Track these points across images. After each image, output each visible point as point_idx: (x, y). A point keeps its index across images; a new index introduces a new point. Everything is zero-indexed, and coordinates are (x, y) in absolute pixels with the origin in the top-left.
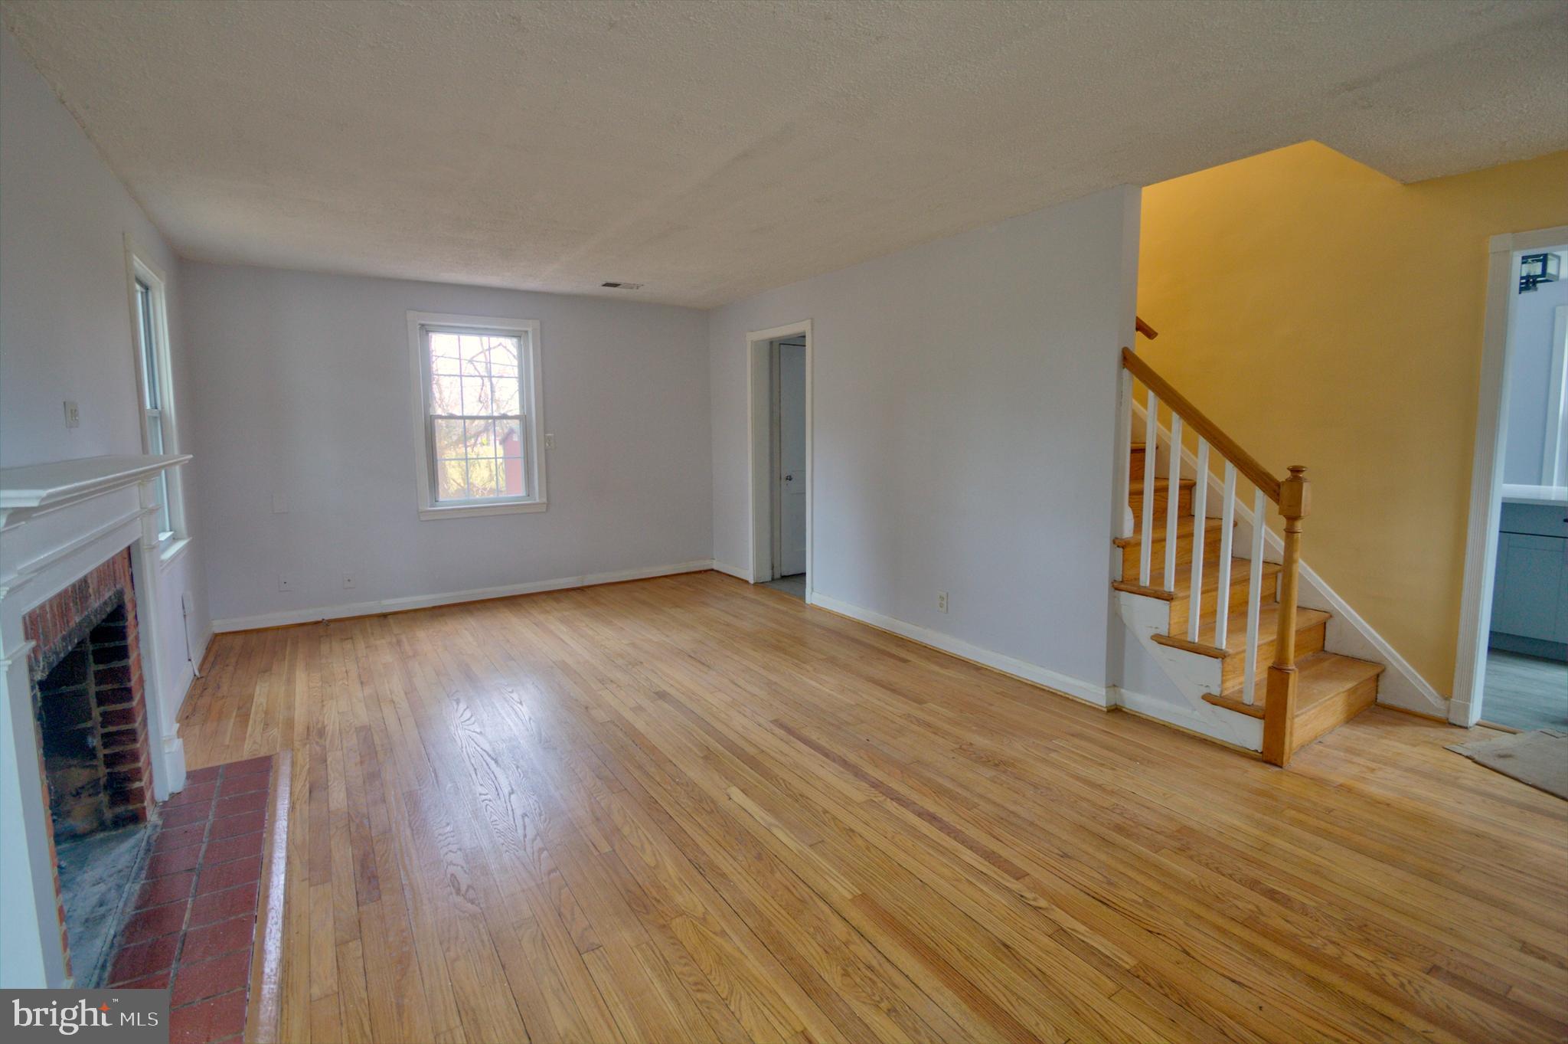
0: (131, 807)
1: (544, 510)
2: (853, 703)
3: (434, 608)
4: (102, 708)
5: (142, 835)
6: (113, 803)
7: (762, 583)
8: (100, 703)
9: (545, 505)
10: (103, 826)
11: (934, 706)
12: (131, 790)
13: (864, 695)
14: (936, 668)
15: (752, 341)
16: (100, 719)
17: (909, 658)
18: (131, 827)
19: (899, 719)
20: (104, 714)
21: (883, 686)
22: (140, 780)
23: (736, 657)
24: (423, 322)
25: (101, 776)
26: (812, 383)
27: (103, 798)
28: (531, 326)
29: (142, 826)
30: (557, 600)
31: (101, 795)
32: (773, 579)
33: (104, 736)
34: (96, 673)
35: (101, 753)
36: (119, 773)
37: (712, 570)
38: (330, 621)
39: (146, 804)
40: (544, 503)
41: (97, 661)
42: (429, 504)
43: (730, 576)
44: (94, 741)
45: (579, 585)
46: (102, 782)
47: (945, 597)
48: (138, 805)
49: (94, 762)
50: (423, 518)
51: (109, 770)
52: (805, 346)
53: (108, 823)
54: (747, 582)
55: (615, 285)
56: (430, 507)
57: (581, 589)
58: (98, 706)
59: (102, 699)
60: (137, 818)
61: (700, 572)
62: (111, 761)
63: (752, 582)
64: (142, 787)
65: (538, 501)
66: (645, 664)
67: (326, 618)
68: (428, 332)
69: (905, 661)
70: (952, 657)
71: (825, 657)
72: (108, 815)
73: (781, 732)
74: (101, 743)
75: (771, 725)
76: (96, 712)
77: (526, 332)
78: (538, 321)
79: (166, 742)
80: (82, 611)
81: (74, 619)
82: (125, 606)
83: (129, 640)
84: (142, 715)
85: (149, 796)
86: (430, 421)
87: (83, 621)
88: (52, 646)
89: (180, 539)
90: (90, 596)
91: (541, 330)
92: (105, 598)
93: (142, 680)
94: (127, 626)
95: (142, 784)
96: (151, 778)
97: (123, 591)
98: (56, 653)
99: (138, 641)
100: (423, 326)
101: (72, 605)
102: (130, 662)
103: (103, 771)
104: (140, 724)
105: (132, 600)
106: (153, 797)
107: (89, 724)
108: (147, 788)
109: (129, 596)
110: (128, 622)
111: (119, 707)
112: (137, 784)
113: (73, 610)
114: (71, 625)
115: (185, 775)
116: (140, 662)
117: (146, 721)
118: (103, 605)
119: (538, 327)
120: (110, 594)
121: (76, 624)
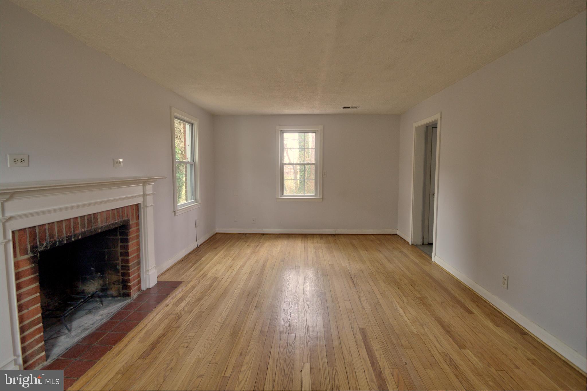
0: (127, 291)
1: (321, 201)
2: (415, 332)
3: (280, 234)
4: (122, 257)
5: (128, 301)
6: (123, 289)
7: (416, 245)
8: (121, 255)
9: (322, 199)
10: (120, 295)
11: (470, 353)
12: (127, 286)
13: (426, 330)
14: (490, 325)
15: (415, 127)
16: (121, 261)
17: (474, 312)
18: (127, 298)
19: (438, 354)
20: (122, 259)
21: (443, 327)
22: (130, 283)
23: (372, 284)
24: (281, 129)
25: (120, 279)
26: (440, 146)
27: (120, 286)
28: (319, 128)
29: (130, 298)
30: (322, 238)
31: (120, 285)
32: (423, 244)
33: (122, 266)
34: (121, 246)
35: (121, 272)
36: (125, 279)
37: (396, 234)
38: (246, 234)
39: (131, 291)
40: (321, 198)
41: (121, 242)
42: (280, 196)
43: (403, 239)
44: (119, 267)
45: (334, 233)
46: (121, 281)
47: (506, 279)
48: (129, 291)
49: (119, 274)
50: (277, 201)
51: (122, 278)
52: (437, 127)
53: (121, 294)
54: (408, 243)
55: (349, 108)
56: (280, 197)
57: (334, 235)
58: (121, 257)
59: (122, 254)
60: (128, 295)
61: (390, 235)
62: (123, 275)
63: (411, 244)
64: (130, 285)
65: (319, 197)
66: (328, 276)
67: (246, 232)
68: (283, 133)
69: (470, 312)
70: (508, 318)
71: (419, 296)
72: (122, 292)
73: (359, 337)
74: (121, 268)
75: (358, 330)
76: (120, 258)
77: (318, 130)
78: (322, 126)
79: (147, 271)
80: (88, 227)
81: (80, 230)
82: (130, 225)
83: (131, 236)
84: (136, 261)
85: (135, 288)
86: (282, 165)
87: (88, 231)
88: (56, 239)
89: (196, 202)
90: (98, 222)
91: (323, 129)
92: (112, 223)
93: (138, 250)
94: (130, 232)
95: (131, 284)
96: (139, 282)
97: (128, 221)
98: (59, 241)
99: (138, 236)
100: (281, 131)
101: (79, 225)
102: (129, 244)
103: (121, 277)
104: (133, 264)
105: (136, 223)
106: (139, 289)
107: (118, 262)
108: (134, 285)
109: (135, 221)
110: (131, 230)
111: (126, 258)
112: (129, 284)
113: (80, 227)
114: (76, 232)
115: (156, 282)
116: (138, 244)
117: (139, 263)
118: (110, 225)
119: (322, 128)
120: (116, 221)
121: (82, 232)
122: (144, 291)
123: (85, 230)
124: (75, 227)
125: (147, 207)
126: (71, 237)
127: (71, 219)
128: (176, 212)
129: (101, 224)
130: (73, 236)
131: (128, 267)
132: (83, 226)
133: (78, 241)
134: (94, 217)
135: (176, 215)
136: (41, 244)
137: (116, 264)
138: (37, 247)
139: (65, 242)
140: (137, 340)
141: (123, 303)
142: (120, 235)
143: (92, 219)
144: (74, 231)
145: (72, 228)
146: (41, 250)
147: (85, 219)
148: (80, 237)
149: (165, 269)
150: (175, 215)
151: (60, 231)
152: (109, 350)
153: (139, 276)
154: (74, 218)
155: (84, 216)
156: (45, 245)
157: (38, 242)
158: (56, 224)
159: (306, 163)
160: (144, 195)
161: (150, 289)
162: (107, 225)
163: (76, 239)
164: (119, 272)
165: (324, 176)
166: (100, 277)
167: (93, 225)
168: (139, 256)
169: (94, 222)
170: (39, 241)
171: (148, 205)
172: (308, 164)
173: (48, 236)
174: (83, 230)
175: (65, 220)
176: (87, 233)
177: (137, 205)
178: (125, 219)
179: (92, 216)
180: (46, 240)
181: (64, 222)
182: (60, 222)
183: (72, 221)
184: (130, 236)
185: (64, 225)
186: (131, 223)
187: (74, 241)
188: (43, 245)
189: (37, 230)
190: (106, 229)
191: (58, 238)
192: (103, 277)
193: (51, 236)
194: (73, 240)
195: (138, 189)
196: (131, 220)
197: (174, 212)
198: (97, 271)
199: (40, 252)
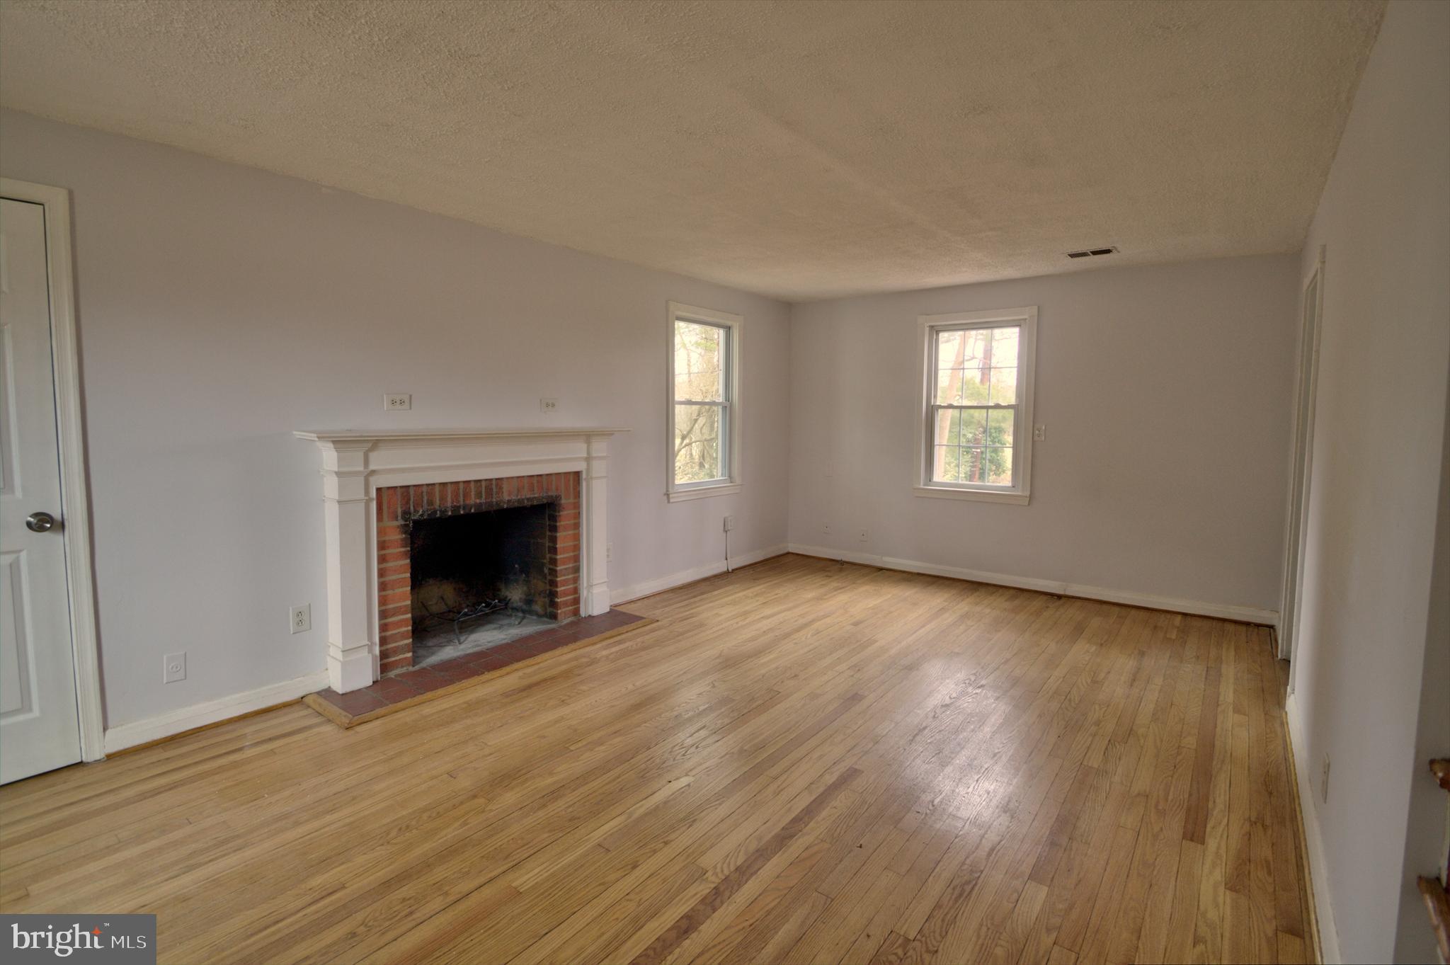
0: (554, 611)
1: (1027, 504)
3: (917, 574)
5: (551, 626)
6: (550, 606)
9: (1029, 499)
10: (546, 616)
12: (554, 602)
16: (549, 561)
20: (550, 558)
22: (557, 598)
24: (933, 325)
25: (547, 589)
27: (547, 600)
28: (1029, 313)
29: (557, 622)
33: (550, 569)
34: (549, 536)
36: (552, 591)
37: (1271, 627)
38: (845, 562)
39: (560, 612)
40: (1027, 497)
42: (924, 482)
43: (1276, 640)
46: (548, 592)
49: (546, 581)
50: (917, 494)
51: (549, 589)
54: (1276, 654)
55: (1082, 255)
56: (924, 485)
58: (548, 554)
60: (555, 617)
63: (1279, 656)
64: (558, 602)
65: (1022, 493)
72: (548, 612)
74: (547, 573)
76: (548, 556)
77: (1026, 319)
78: (1036, 307)
79: (590, 586)
80: (486, 498)
81: (473, 500)
82: (560, 505)
83: (562, 523)
84: (571, 565)
85: (567, 609)
86: (932, 410)
87: (486, 503)
88: (437, 507)
89: (731, 482)
90: (503, 493)
91: (1038, 315)
92: (527, 497)
93: (577, 547)
94: (560, 516)
95: (559, 600)
96: (577, 601)
97: (558, 497)
98: (440, 511)
99: (577, 526)
100: (932, 327)
101: (473, 493)
102: (558, 534)
103: (548, 587)
104: (566, 569)
105: (575, 503)
106: (576, 612)
107: (545, 561)
108: (566, 604)
109: (572, 500)
110: (561, 513)
111: (554, 556)
112: (557, 600)
113: (473, 496)
114: (468, 502)
115: (608, 610)
116: (577, 537)
117: (577, 570)
118: (523, 499)
119: (1036, 313)
120: (536, 496)
121: (476, 503)
122: (582, 618)
123: (482, 501)
124: (466, 495)
125: (592, 478)
126: (459, 507)
127: (459, 482)
128: (671, 496)
129: (507, 497)
130: (462, 507)
131: (556, 571)
132: (479, 495)
133: (468, 516)
134: (497, 485)
135: (671, 500)
136: (416, 511)
137: (543, 564)
138: (410, 514)
139: (450, 513)
140: (520, 673)
141: (544, 626)
142: (549, 520)
143: (494, 487)
144: (464, 500)
145: (461, 496)
146: (415, 518)
147: (481, 486)
148: (473, 511)
149: (639, 595)
150: (669, 502)
151: (443, 499)
152: (478, 675)
153: (576, 591)
154: (464, 482)
155: (480, 481)
156: (421, 512)
157: (412, 508)
158: (437, 487)
159: (991, 404)
160: (588, 459)
161: (594, 617)
162: (519, 500)
163: (467, 511)
164: (546, 578)
165: (1036, 438)
166: (524, 580)
167: (494, 496)
168: (577, 559)
169: (496, 492)
170: (414, 507)
171: (594, 475)
172: (997, 407)
173: (425, 501)
174: (478, 501)
175: (452, 483)
176: (484, 507)
177: (577, 475)
178: (553, 493)
179: (494, 482)
180: (422, 507)
181: (449, 485)
182: (444, 485)
183: (461, 486)
184: (560, 522)
185: (449, 489)
186: (563, 501)
187: (462, 515)
188: (418, 512)
189: (412, 491)
190: (516, 504)
191: (440, 506)
192: (527, 582)
193: (430, 503)
194: (462, 512)
195: (579, 449)
196: (563, 498)
197: (667, 495)
198: (522, 571)
199: (415, 522)
